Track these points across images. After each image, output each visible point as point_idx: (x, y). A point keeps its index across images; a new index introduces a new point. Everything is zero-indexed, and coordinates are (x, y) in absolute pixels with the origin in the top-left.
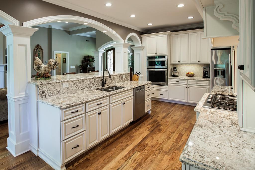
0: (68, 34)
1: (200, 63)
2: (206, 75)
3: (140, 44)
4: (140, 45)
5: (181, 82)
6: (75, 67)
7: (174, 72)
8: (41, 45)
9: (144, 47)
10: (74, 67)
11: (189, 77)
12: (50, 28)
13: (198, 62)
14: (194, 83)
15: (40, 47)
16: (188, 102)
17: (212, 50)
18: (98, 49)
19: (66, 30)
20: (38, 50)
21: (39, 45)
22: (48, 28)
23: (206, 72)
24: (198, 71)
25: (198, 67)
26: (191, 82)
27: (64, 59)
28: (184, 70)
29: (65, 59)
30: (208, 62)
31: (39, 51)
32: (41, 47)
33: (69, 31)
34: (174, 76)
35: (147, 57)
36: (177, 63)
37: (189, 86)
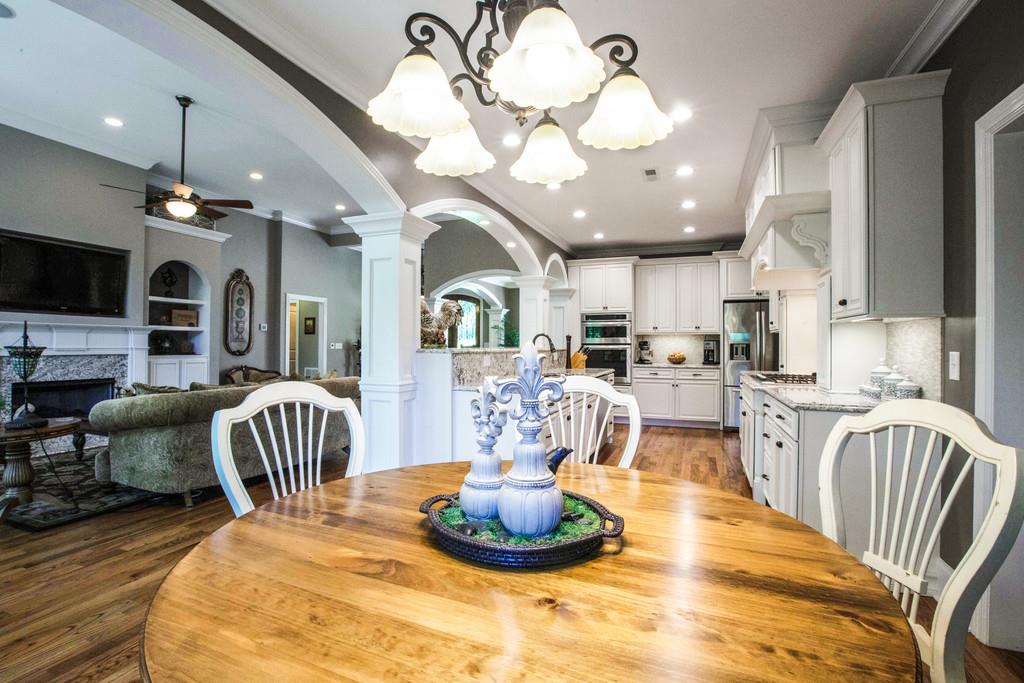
0: (325, 244)
1: (699, 332)
2: (710, 358)
3: (564, 283)
4: (566, 286)
5: (662, 374)
6: (344, 346)
7: (644, 352)
8: (248, 272)
9: (574, 291)
10: (339, 346)
11: (674, 363)
12: (277, 218)
13: (694, 329)
14: (689, 374)
15: (244, 278)
16: (677, 419)
17: (725, 302)
18: (431, 295)
19: (320, 230)
20: (238, 288)
21: (243, 271)
22: (270, 221)
23: (709, 351)
24: (692, 350)
25: (694, 341)
26: (681, 373)
27: (310, 322)
28: (663, 348)
29: (314, 319)
30: (715, 329)
31: (241, 292)
32: (248, 278)
33: (329, 235)
34: (641, 361)
35: (582, 315)
36: (650, 331)
37: (678, 382)
